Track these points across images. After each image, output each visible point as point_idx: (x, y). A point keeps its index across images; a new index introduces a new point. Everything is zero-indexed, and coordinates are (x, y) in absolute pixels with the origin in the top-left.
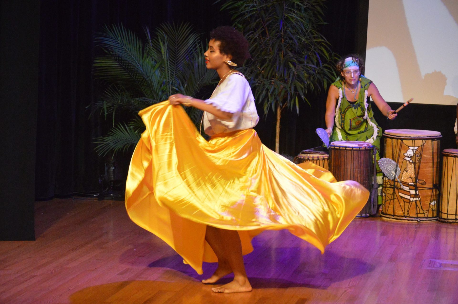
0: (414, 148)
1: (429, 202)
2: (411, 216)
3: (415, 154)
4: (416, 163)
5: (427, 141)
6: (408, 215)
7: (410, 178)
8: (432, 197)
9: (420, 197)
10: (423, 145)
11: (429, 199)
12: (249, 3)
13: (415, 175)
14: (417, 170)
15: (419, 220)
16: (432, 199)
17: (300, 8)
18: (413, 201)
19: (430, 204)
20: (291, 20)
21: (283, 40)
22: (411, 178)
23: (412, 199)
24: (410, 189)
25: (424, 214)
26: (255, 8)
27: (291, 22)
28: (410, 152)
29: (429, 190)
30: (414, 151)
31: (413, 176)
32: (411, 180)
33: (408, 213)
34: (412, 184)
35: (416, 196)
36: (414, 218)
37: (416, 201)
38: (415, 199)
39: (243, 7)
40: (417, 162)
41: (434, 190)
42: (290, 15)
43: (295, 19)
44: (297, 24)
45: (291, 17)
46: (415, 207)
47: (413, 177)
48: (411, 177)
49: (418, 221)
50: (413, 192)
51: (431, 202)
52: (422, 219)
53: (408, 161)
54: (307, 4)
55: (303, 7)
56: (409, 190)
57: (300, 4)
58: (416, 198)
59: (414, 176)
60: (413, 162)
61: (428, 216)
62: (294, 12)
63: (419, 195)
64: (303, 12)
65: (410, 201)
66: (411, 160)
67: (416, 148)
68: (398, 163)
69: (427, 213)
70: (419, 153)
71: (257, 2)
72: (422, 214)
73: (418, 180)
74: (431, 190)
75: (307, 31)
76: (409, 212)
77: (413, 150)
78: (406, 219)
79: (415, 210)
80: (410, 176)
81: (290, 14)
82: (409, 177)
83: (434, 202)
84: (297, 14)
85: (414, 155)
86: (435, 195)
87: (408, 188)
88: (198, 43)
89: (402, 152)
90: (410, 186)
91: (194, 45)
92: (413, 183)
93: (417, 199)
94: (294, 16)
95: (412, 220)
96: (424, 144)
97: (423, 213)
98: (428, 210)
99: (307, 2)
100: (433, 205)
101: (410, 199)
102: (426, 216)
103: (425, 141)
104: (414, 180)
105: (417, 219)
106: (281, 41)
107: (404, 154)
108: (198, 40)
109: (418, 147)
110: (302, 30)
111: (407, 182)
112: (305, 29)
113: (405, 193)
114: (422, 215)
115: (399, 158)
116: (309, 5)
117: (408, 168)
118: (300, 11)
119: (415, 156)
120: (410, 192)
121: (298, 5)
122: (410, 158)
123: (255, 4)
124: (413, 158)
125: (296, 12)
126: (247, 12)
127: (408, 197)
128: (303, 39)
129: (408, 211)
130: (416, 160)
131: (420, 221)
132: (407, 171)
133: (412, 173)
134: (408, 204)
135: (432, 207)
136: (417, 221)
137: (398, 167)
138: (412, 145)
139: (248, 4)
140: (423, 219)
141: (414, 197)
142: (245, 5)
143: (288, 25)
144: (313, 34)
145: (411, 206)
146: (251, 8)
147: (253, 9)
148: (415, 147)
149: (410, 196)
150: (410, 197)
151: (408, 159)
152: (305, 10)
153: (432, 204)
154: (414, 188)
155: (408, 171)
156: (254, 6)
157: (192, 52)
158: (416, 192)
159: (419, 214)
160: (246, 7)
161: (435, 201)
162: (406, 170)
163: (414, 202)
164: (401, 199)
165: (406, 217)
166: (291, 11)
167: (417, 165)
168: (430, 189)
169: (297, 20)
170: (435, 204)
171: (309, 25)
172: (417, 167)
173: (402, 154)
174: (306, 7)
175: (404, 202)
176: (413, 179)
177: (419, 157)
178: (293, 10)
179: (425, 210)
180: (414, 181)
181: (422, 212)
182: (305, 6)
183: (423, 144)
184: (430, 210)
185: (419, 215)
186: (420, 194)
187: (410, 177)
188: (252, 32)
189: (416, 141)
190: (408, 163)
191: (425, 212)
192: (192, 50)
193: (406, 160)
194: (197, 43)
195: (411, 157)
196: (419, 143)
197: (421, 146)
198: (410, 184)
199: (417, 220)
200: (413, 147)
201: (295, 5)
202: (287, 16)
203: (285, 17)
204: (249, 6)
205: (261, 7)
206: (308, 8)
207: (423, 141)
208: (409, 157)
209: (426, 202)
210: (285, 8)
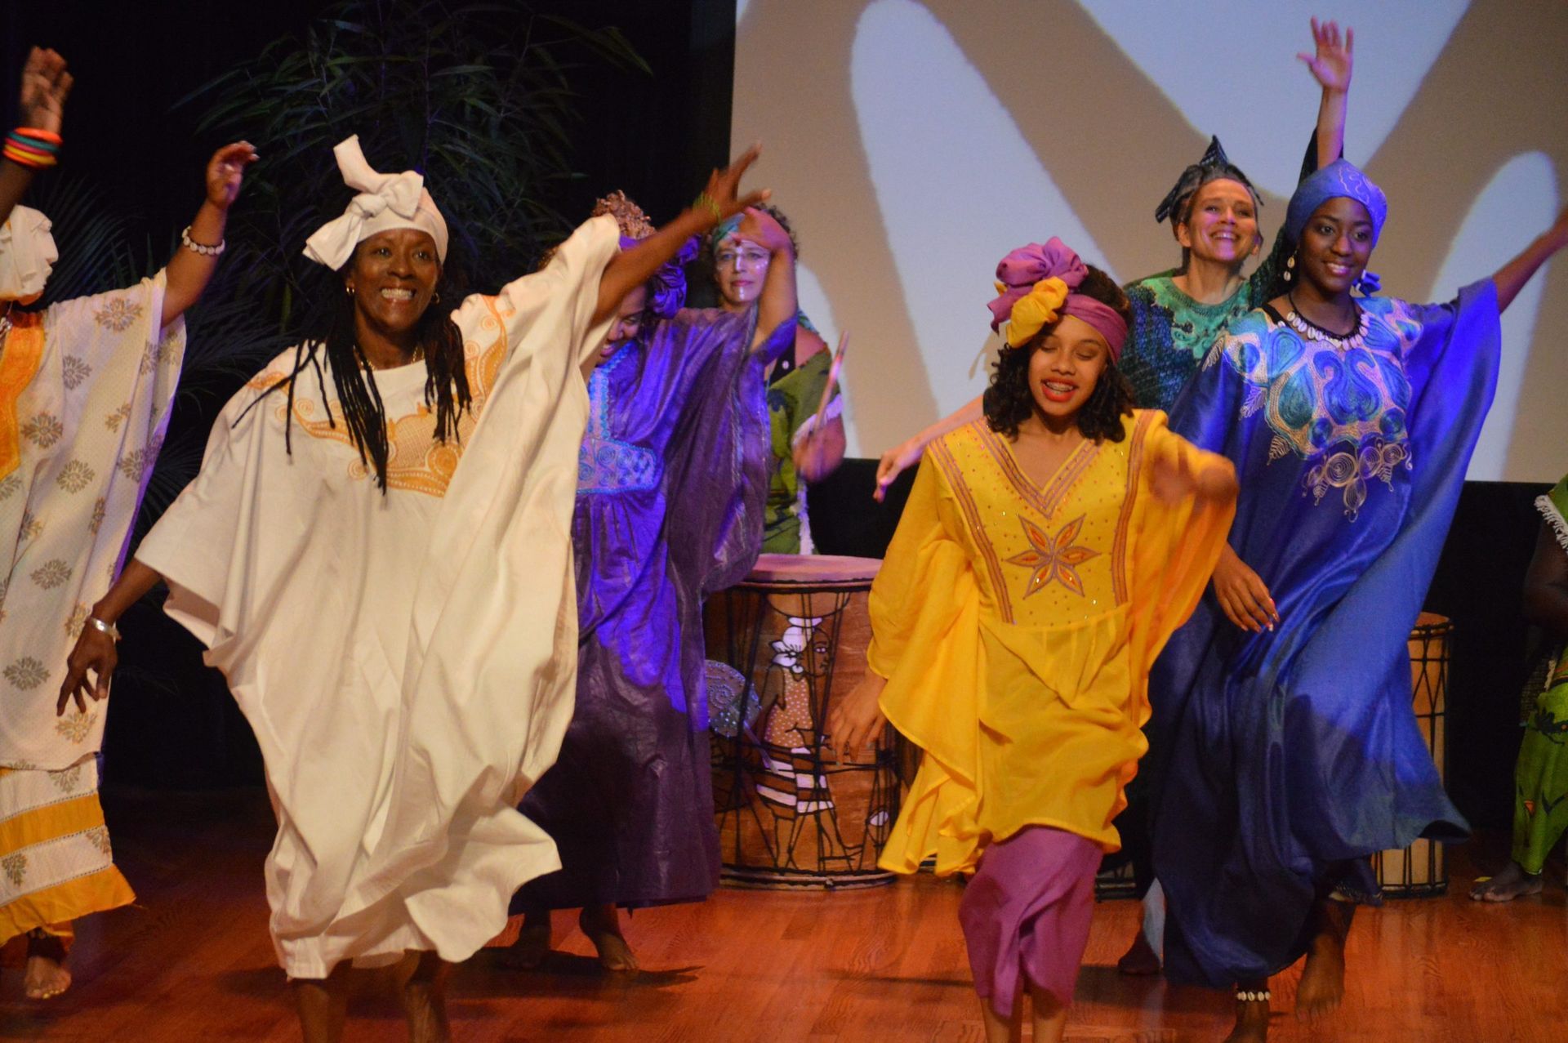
0: (808, 621)
1: (865, 818)
2: (801, 867)
3: (811, 644)
4: (816, 677)
5: (854, 594)
6: (791, 866)
7: (795, 731)
8: (876, 797)
9: (833, 798)
10: (838, 612)
11: (864, 803)
12: (300, 105)
13: (813, 718)
14: (820, 699)
15: (829, 883)
16: (875, 803)
17: (484, 120)
18: (806, 813)
19: (868, 822)
20: (454, 164)
22: (799, 730)
23: (802, 807)
24: (796, 771)
25: (847, 858)
26: (324, 124)
27: (453, 173)
28: (794, 638)
29: (862, 773)
30: (809, 631)
31: (807, 723)
32: (799, 736)
33: (790, 859)
34: (804, 751)
35: (817, 794)
36: (814, 874)
37: (817, 813)
38: (813, 807)
39: (279, 119)
40: (820, 671)
41: (881, 773)
42: (449, 147)
43: (467, 161)
44: (473, 178)
45: (454, 154)
46: (815, 833)
47: (806, 727)
48: (799, 726)
49: (827, 886)
50: (806, 781)
51: (870, 814)
52: (839, 878)
53: (787, 670)
54: (510, 105)
55: (496, 117)
56: (791, 775)
57: (483, 106)
58: (818, 800)
59: (811, 723)
60: (804, 674)
61: (864, 868)
62: (463, 136)
63: (827, 790)
64: (494, 134)
65: (797, 814)
66: (797, 665)
67: (816, 622)
68: (749, 676)
69: (857, 857)
70: (824, 639)
71: (330, 101)
72: (840, 858)
73: (823, 737)
74: (872, 773)
75: (510, 204)
76: (795, 852)
77: (804, 628)
78: (782, 878)
79: (815, 848)
80: (797, 723)
81: (451, 143)
82: (792, 726)
83: (881, 814)
84: (473, 143)
85: (807, 648)
86: (886, 790)
87: (790, 767)
88: (120, 251)
89: (766, 638)
90: (796, 760)
91: (103, 259)
92: (808, 747)
93: (823, 805)
94: (466, 150)
95: (806, 883)
96: (843, 605)
97: (843, 855)
98: (862, 846)
99: (510, 101)
100: (878, 827)
101: (794, 808)
102: (854, 865)
103: (847, 595)
104: (810, 736)
105: (823, 879)
107: (771, 644)
108: (115, 241)
109: (823, 617)
110: (492, 200)
111: (786, 745)
112: (504, 197)
113: (778, 786)
114: (841, 865)
115: (752, 661)
116: (518, 109)
117: (787, 694)
118: (485, 132)
119: (814, 650)
120: (794, 781)
121: (476, 111)
122: (794, 660)
123: (323, 109)
124: (805, 657)
125: (469, 135)
126: (294, 137)
127: (790, 800)
128: (498, 234)
129: (790, 850)
130: (818, 665)
131: (836, 883)
132: (783, 707)
133: (803, 714)
134: (789, 824)
135: (873, 832)
136: (822, 887)
137: (751, 692)
138: (800, 612)
139: (299, 110)
140: (845, 878)
141: (809, 800)
142: (287, 111)
143: (444, 183)
144: (531, 215)
145: (802, 833)
146: (307, 122)
147: (313, 126)
148: (811, 618)
149: (795, 794)
150: (798, 800)
151: (785, 661)
152: (504, 128)
153: (874, 821)
154: (807, 765)
155: (788, 707)
156: (318, 116)
157: (95, 282)
158: (817, 780)
159: (831, 861)
160: (288, 118)
161: (885, 811)
162: (780, 700)
163: (811, 818)
164: (765, 809)
165: (782, 871)
166: (451, 131)
167: (820, 681)
168: (865, 767)
169: (474, 165)
170: (884, 823)
171: (516, 183)
172: (820, 690)
173: (767, 644)
174: (506, 118)
175: (777, 817)
176: (804, 733)
177: (826, 655)
178: (458, 127)
179: (851, 845)
180: (810, 743)
181: (838, 851)
182: (502, 115)
183: (839, 606)
184: (869, 845)
185: (831, 865)
186: (832, 789)
187: (795, 728)
188: (311, 208)
189: (816, 597)
190: (788, 676)
191: (850, 853)
192: (95, 276)
193: (780, 666)
194: (113, 251)
195: (799, 655)
196: (826, 602)
197: (834, 614)
198: (794, 751)
199: (823, 883)
200: (804, 617)
201: (468, 109)
202: (437, 153)
203: (431, 156)
204: (300, 115)
205: (343, 117)
206: (514, 121)
207: (841, 595)
208: (790, 657)
209: (854, 815)
210: (430, 122)
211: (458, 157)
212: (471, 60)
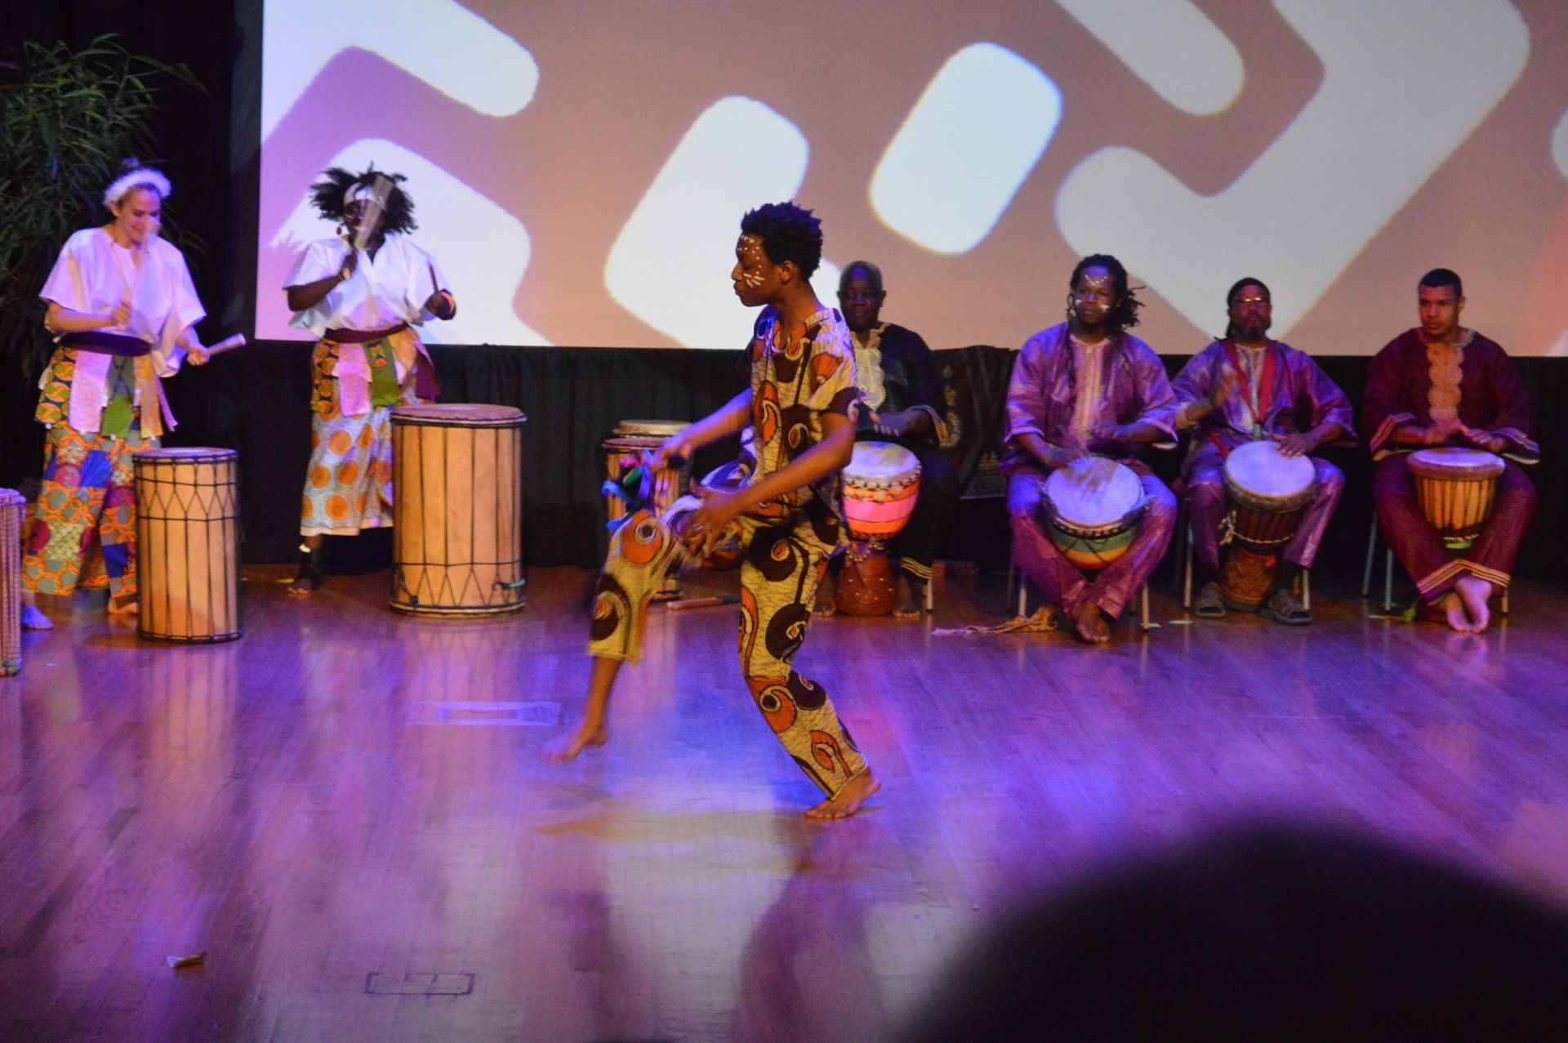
17: (98, 126)
20: (78, 153)
21: (61, 204)
27: (79, 161)
42: (75, 143)
45: (79, 148)
54: (115, 116)
55: (106, 124)
57: (97, 116)
62: (85, 137)
64: (105, 134)
81: (77, 141)
84: (92, 141)
94: (86, 145)
99: (115, 113)
106: (57, 204)
118: (98, 132)
121: (93, 120)
125: (90, 135)
143: (73, 167)
152: (112, 131)
166: (77, 133)
169: (92, 156)
174: (114, 125)
178: (82, 130)
182: (111, 122)
201: (88, 119)
202: (68, 148)
203: (63, 149)
206: (118, 126)
210: (63, 127)
211: (82, 150)
212: (88, 85)
